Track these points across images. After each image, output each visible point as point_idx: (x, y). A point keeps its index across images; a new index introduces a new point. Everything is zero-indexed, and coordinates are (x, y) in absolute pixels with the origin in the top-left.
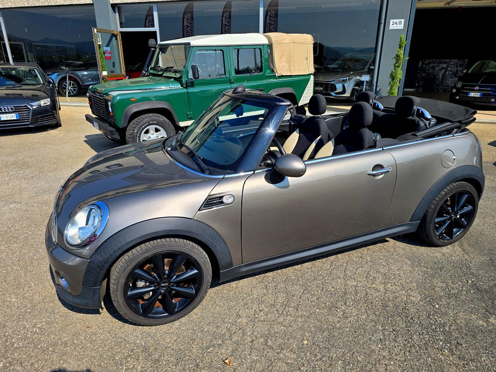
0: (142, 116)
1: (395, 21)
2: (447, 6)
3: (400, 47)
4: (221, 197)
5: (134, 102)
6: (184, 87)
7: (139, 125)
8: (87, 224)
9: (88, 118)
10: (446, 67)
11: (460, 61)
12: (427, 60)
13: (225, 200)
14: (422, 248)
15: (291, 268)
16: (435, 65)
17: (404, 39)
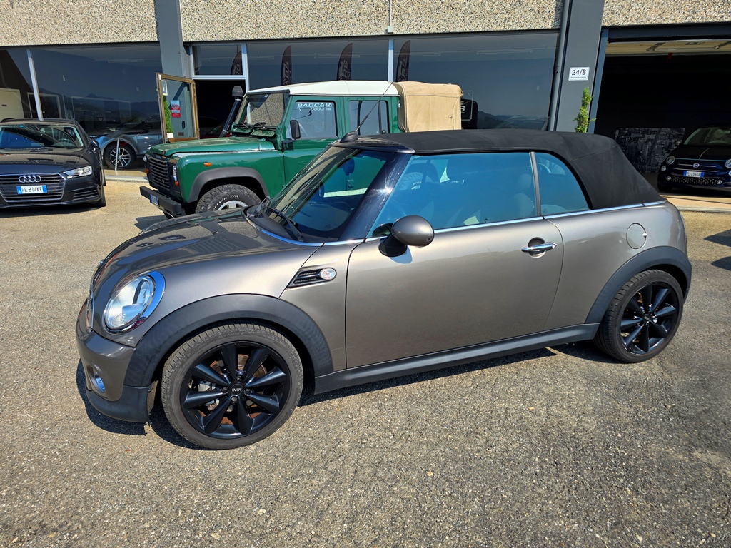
0: (218, 187)
1: (576, 69)
2: (651, 51)
3: (584, 104)
4: (318, 271)
5: (209, 167)
6: (279, 150)
7: (215, 200)
8: (135, 301)
9: (144, 192)
10: (654, 138)
11: (674, 131)
12: (627, 129)
13: (322, 274)
14: (605, 364)
15: (416, 384)
16: (638, 135)
17: (589, 94)
